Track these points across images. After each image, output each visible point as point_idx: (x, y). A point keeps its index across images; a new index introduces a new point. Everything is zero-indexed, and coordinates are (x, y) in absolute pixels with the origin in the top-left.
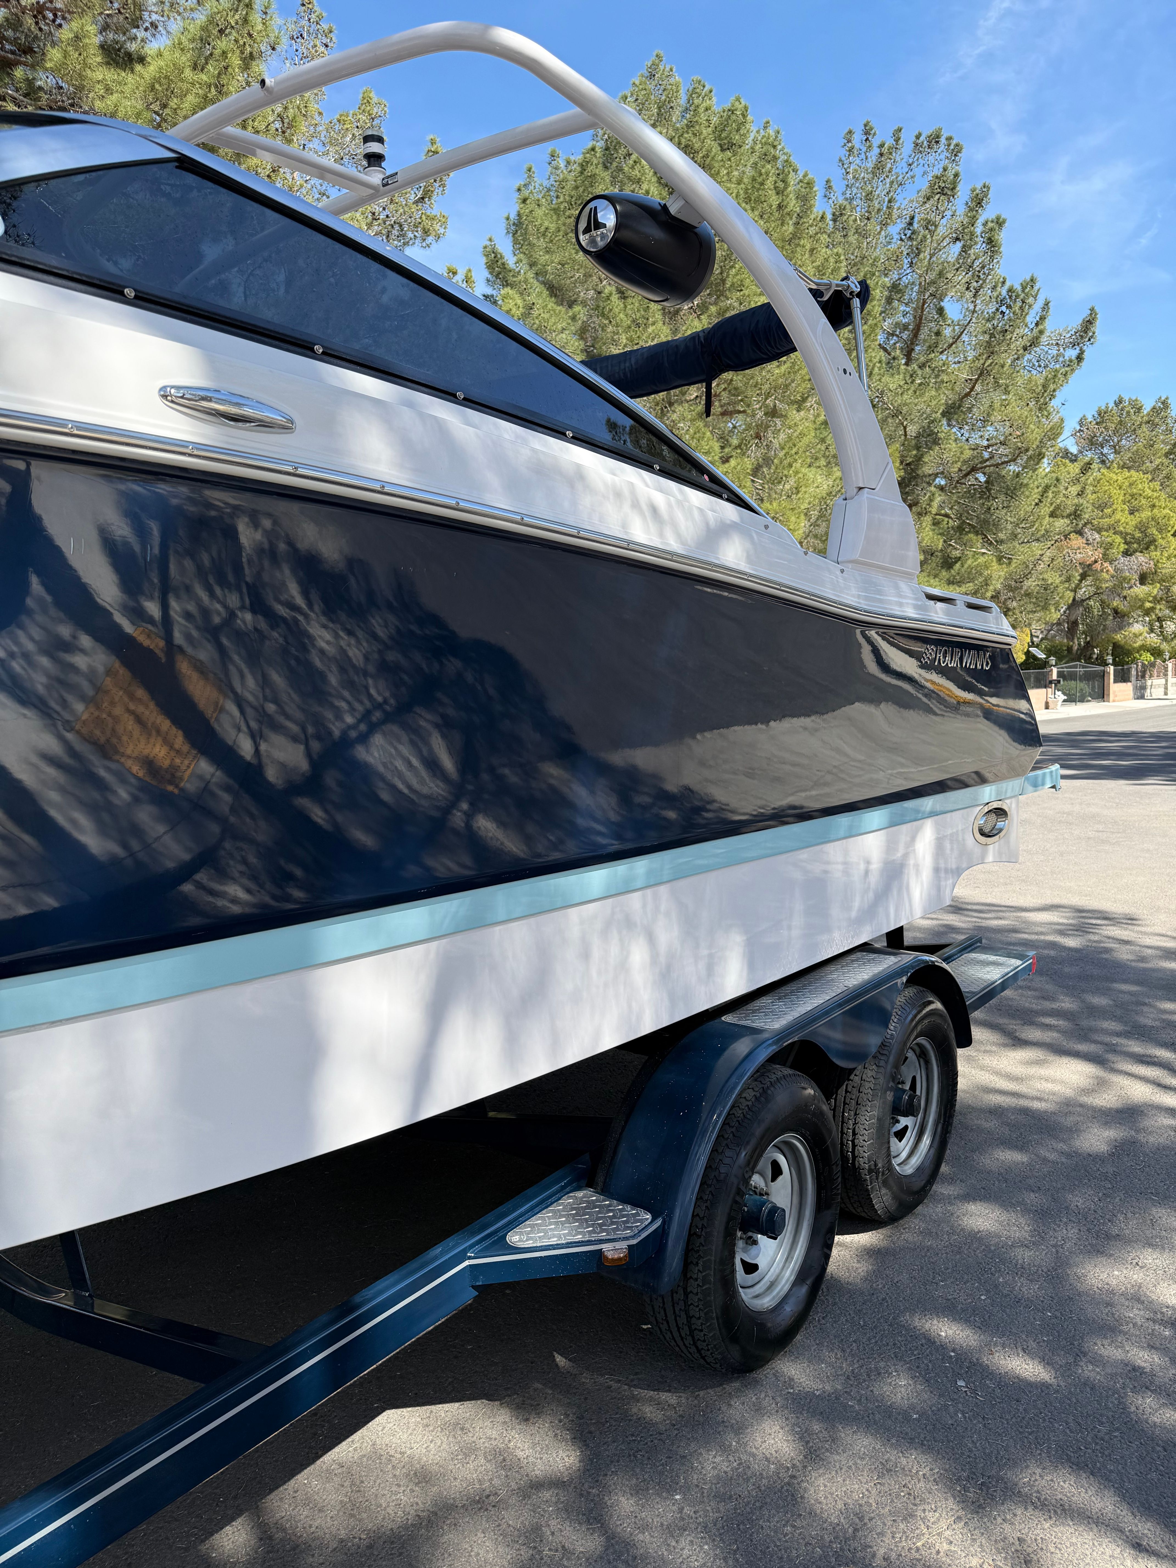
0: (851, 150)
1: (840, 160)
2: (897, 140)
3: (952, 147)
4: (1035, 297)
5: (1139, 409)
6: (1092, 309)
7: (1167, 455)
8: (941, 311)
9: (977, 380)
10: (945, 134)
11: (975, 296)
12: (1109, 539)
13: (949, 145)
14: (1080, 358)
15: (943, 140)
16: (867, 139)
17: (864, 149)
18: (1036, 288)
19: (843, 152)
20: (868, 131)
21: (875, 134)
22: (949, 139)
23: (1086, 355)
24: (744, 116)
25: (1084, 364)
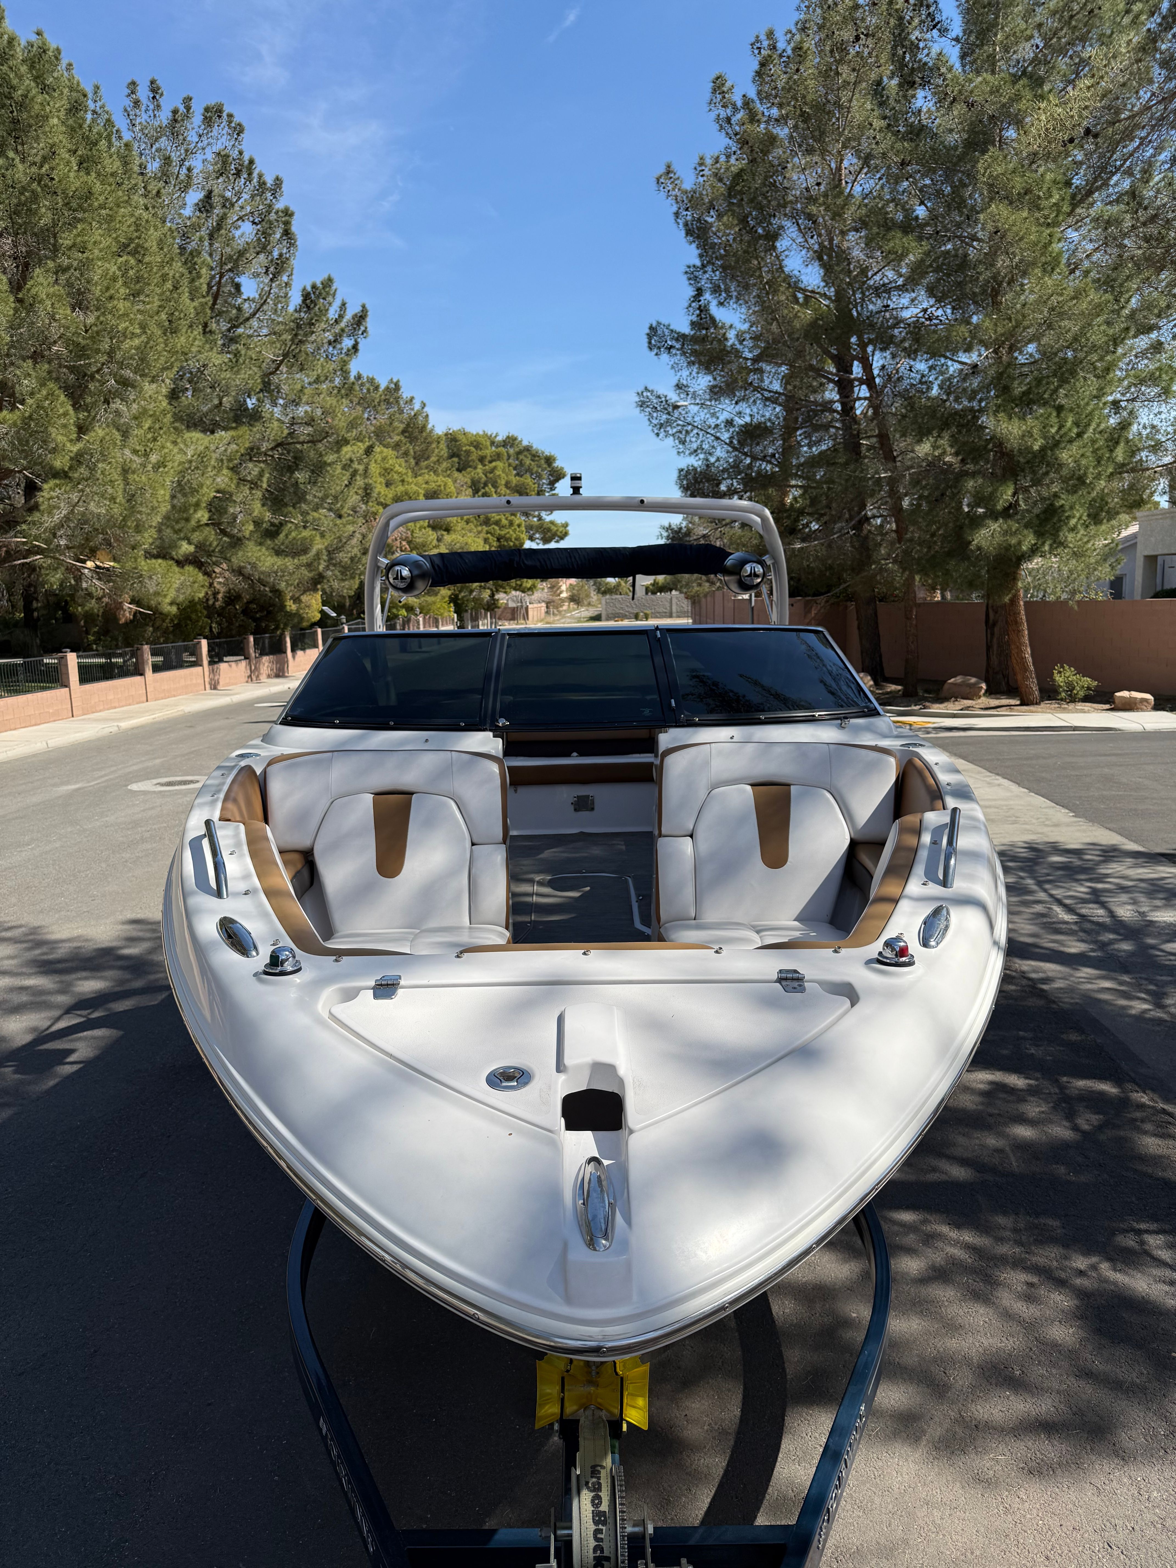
0: (137, 103)
1: (126, 110)
2: (188, 108)
3: (233, 125)
4: (334, 295)
5: (377, 388)
6: (364, 306)
7: (403, 432)
8: (238, 287)
9: (282, 362)
10: (227, 110)
11: (272, 280)
12: (374, 509)
13: (230, 122)
14: (355, 347)
15: (224, 115)
16: (154, 98)
17: (152, 107)
18: (334, 288)
19: (128, 103)
20: (155, 89)
21: (162, 95)
22: (230, 116)
23: (360, 347)
24: (57, 58)
25: (360, 354)
